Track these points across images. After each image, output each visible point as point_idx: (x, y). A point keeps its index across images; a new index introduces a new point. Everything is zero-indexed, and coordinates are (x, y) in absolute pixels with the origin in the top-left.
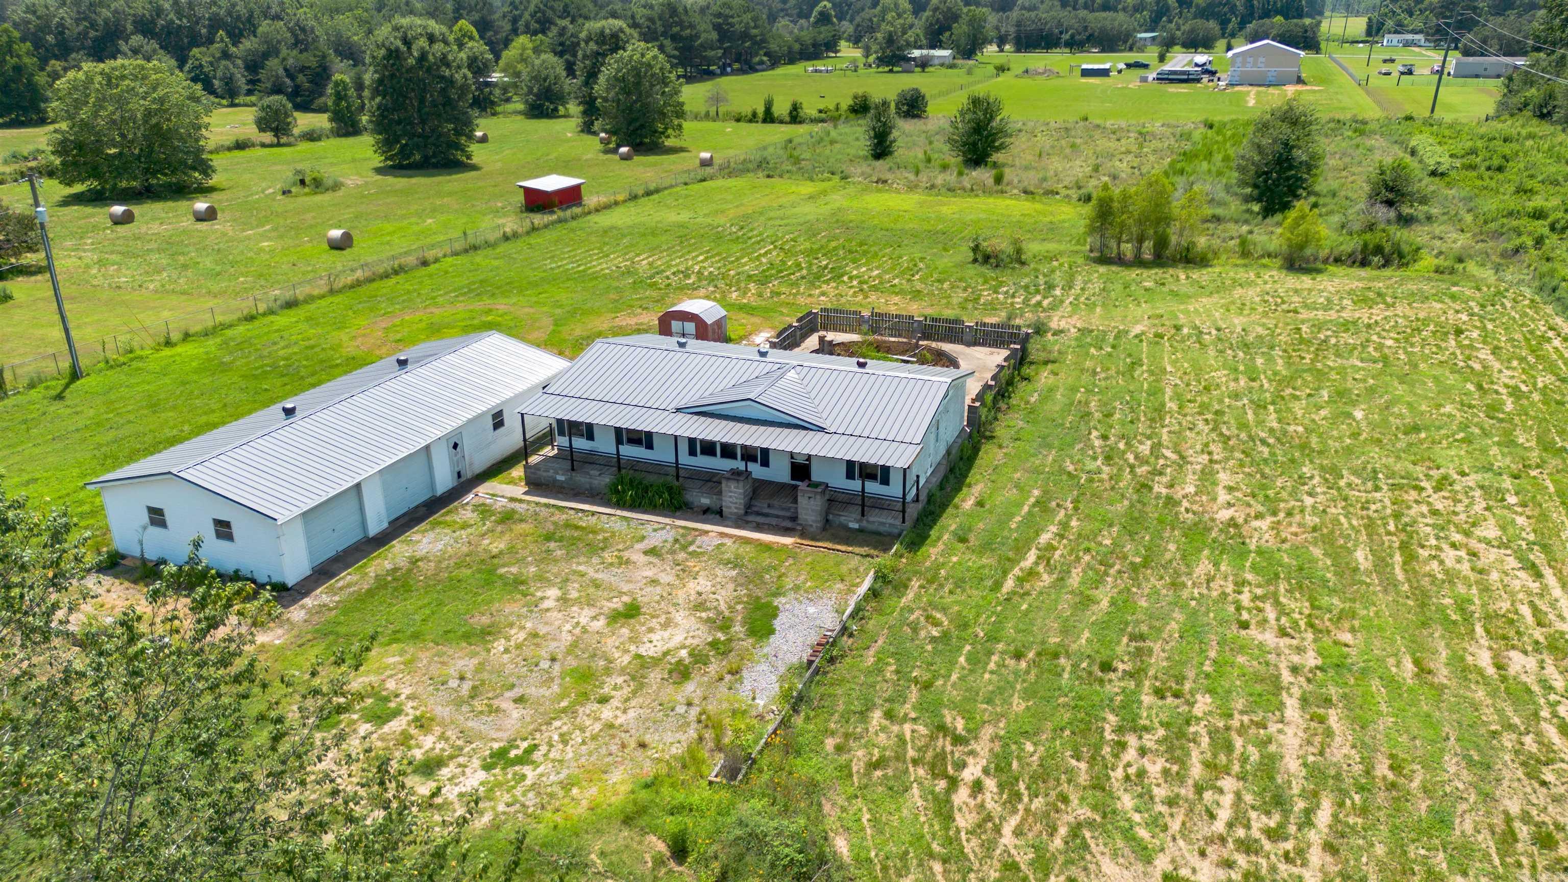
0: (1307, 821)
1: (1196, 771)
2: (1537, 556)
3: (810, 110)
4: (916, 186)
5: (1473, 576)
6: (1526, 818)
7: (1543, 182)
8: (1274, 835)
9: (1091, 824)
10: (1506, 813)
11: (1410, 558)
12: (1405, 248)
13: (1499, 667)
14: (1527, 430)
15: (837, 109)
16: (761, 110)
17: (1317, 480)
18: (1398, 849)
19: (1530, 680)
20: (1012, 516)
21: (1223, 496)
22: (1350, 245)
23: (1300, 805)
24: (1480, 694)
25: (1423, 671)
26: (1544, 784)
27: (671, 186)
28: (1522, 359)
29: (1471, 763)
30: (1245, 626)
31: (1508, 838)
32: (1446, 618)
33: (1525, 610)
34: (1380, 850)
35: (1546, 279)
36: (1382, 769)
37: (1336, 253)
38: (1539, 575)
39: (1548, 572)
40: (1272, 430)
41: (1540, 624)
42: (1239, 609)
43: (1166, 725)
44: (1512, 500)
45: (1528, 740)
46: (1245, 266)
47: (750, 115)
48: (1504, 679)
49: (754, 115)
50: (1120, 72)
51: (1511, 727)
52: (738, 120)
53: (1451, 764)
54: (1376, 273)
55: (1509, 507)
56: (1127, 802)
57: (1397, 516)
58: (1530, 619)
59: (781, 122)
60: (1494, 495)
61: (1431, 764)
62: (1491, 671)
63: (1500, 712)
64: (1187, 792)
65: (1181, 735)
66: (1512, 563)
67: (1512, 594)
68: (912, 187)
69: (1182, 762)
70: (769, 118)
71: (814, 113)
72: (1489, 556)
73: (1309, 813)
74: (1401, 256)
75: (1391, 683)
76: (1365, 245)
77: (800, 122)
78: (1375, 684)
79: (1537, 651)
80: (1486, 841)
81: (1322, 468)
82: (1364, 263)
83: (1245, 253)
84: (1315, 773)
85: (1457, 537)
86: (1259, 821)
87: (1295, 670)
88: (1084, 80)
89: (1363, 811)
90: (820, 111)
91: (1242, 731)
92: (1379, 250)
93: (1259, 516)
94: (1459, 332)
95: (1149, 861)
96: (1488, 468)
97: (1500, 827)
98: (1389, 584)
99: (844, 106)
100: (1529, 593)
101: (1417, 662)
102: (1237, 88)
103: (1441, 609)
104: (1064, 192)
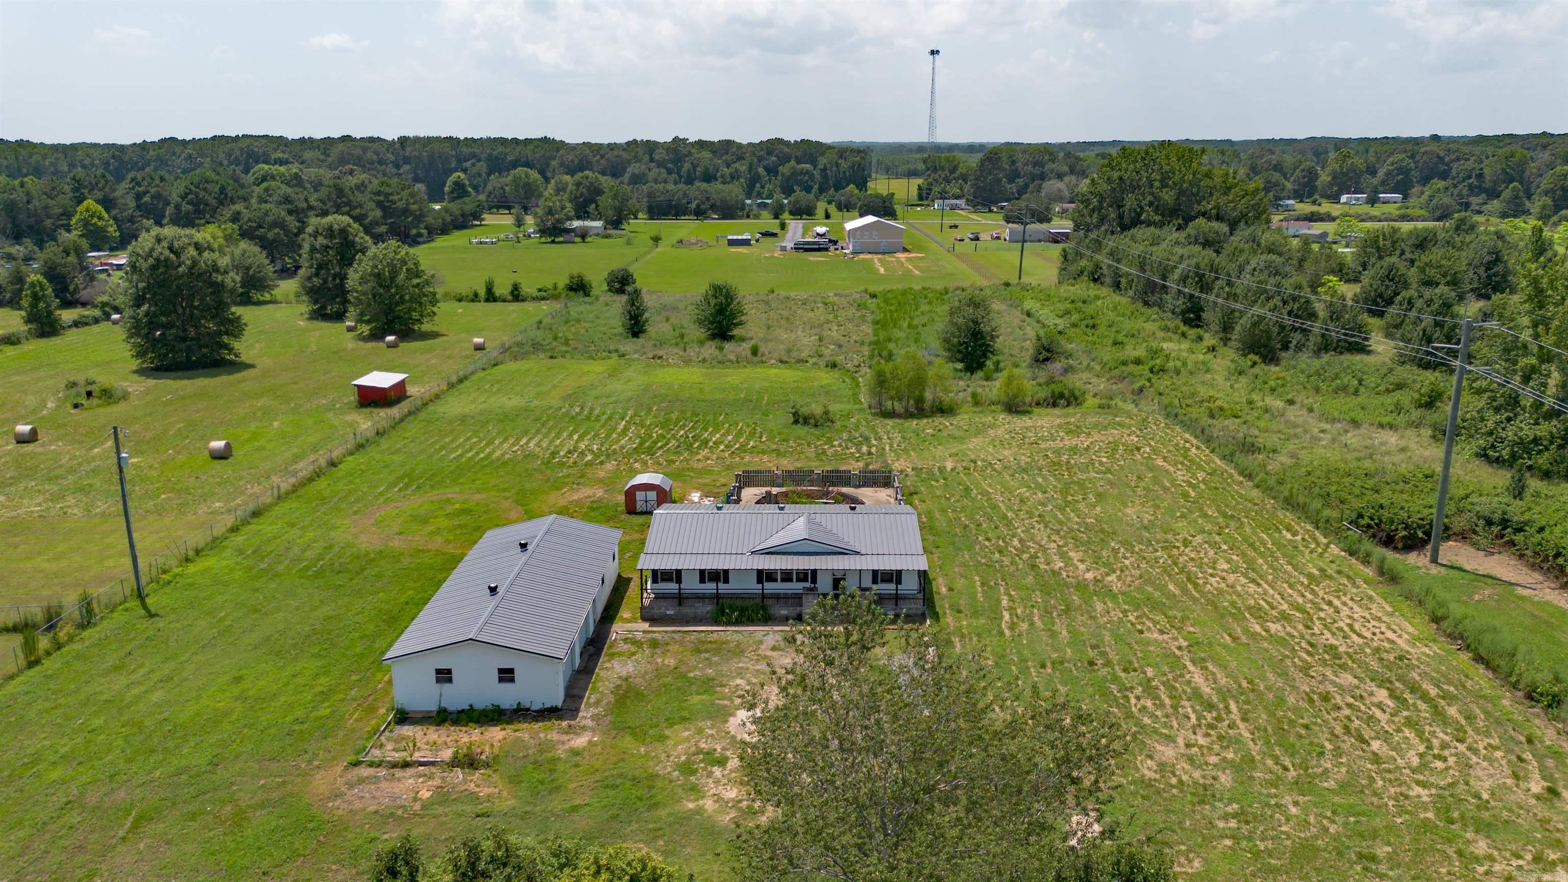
0: (1229, 712)
1: (1167, 701)
2: (1252, 575)
3: (528, 289)
4: (690, 361)
5: (1230, 590)
6: (1314, 692)
7: (1126, 336)
8: (1219, 719)
9: (1139, 732)
10: (1305, 692)
11: (1196, 586)
12: (1077, 393)
13: (1267, 631)
14: (1210, 506)
15: (555, 288)
16: (482, 293)
17: (1122, 550)
18: (1272, 714)
19: (1282, 634)
20: (975, 593)
21: (1082, 567)
22: (1042, 394)
23: (1221, 706)
24: (1266, 645)
25: (1235, 639)
26: (1312, 677)
27: (473, 373)
28: (1182, 463)
29: (1279, 675)
30: (1141, 632)
31: (1311, 701)
32: (1230, 613)
33: (1261, 602)
34: (1264, 716)
35: (1169, 409)
36: (1245, 684)
37: (1036, 398)
38: (1259, 585)
39: (1261, 582)
40: (1077, 523)
41: (1273, 608)
42: (1133, 624)
43: (1140, 684)
44: (1224, 547)
45: (1296, 660)
46: (981, 412)
47: (471, 296)
48: (1271, 636)
49: (476, 295)
50: (757, 241)
51: (1287, 657)
52: (460, 300)
53: (1271, 676)
54: (1065, 411)
55: (1225, 551)
56: (1147, 720)
57: (1176, 564)
58: (1267, 607)
59: (504, 301)
60: (1215, 545)
61: (1264, 678)
62: (1264, 633)
63: (1278, 651)
64: (1170, 711)
65: (1151, 687)
66: (1243, 580)
67: (1252, 596)
68: (687, 362)
69: (1159, 698)
70: (491, 297)
71: (535, 293)
72: (1231, 578)
73: (1227, 707)
74: (1076, 399)
75: (1225, 646)
76: (1053, 393)
77: (523, 301)
78: (1218, 649)
79: (1278, 620)
80: (1303, 704)
81: (1121, 542)
82: (1055, 405)
83: (977, 403)
84: (1219, 691)
85: (1210, 571)
86: (1209, 716)
87: (1180, 648)
88: (733, 249)
89: (1249, 703)
90: (540, 290)
91: (1175, 680)
92: (1061, 396)
93: (1107, 575)
94: (1138, 449)
95: (1174, 742)
96: (1204, 532)
97: (1306, 698)
98: (1195, 600)
99: (561, 285)
100: (1259, 594)
101: (1230, 635)
102: (861, 256)
103: (1225, 608)
104: (811, 361)
